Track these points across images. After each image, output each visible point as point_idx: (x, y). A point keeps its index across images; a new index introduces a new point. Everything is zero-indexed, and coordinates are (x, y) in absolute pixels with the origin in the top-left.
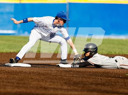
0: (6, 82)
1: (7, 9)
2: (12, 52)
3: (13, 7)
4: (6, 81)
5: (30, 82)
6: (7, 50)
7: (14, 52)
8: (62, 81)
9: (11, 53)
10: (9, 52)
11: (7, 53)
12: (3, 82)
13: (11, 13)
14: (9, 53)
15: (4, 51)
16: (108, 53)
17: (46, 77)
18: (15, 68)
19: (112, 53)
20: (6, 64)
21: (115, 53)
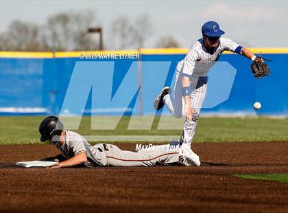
0: (12, 194)
1: (31, 70)
3: (41, 65)
4: (12, 191)
5: (54, 191)
6: (24, 140)
8: (113, 189)
9: (30, 144)
10: (28, 142)
11: (24, 145)
12: (7, 192)
13: (39, 77)
14: (27, 145)
15: (19, 142)
16: (206, 140)
17: (85, 184)
18: (33, 169)
19: (212, 141)
20: (17, 163)
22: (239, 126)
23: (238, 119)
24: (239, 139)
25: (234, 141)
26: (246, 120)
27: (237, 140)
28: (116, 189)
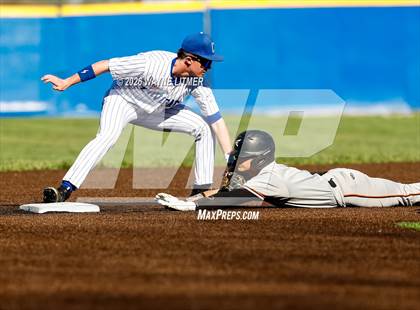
2: (39, 167)
4: (24, 258)
5: (98, 258)
6: (22, 161)
7: (47, 169)
8: (199, 252)
9: (35, 171)
10: (30, 167)
11: (24, 172)
12: (16, 261)
14: (29, 171)
15: (16, 167)
17: (149, 243)
18: (50, 217)
20: (21, 207)
21: (359, 159)
22: (384, 132)
23: (379, 118)
24: (395, 157)
25: (386, 161)
26: (394, 121)
27: (392, 159)
28: (203, 253)
